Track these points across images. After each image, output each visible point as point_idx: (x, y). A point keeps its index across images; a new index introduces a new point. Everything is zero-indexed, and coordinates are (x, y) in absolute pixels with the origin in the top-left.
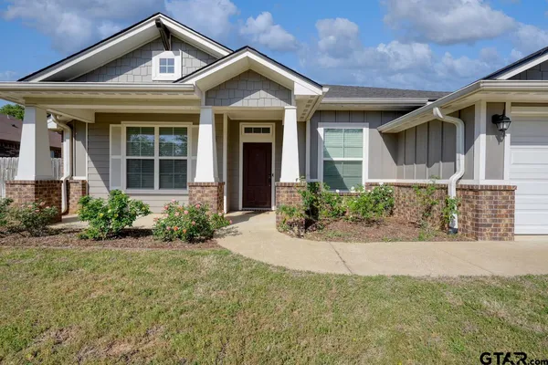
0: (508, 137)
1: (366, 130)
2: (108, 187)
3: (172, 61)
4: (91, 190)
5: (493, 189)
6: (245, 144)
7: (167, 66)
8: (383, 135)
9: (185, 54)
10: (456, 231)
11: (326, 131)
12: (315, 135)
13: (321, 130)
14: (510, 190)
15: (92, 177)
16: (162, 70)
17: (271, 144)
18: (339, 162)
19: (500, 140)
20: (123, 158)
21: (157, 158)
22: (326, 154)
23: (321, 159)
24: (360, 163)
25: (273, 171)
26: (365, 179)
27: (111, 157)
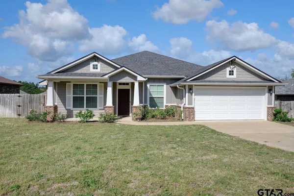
0: (193, 94)
1: (165, 85)
2: (65, 107)
3: (97, 65)
4: (58, 109)
5: (189, 108)
6: (119, 89)
7: (95, 67)
8: (171, 87)
9: (102, 63)
10: (183, 120)
11: (150, 86)
12: (146, 87)
13: (148, 85)
14: (193, 108)
15: (59, 103)
16: (94, 68)
17: (129, 90)
18: (155, 97)
19: (192, 95)
20: (72, 96)
21: (85, 96)
22: (150, 94)
23: (148, 96)
24: (163, 97)
25: (130, 100)
26: (165, 104)
27: (67, 96)
